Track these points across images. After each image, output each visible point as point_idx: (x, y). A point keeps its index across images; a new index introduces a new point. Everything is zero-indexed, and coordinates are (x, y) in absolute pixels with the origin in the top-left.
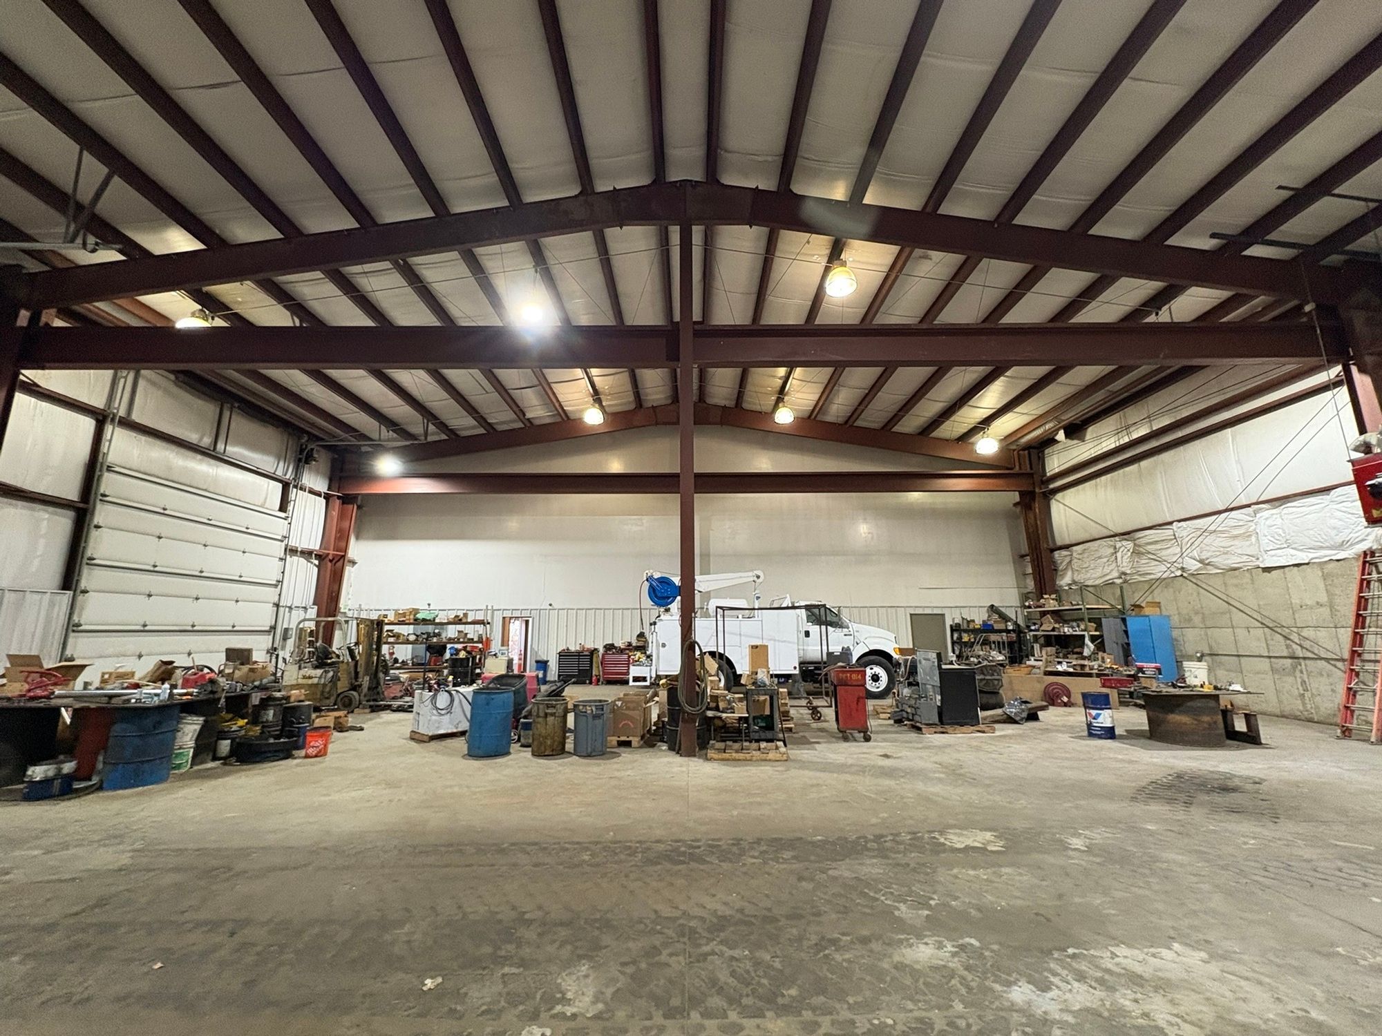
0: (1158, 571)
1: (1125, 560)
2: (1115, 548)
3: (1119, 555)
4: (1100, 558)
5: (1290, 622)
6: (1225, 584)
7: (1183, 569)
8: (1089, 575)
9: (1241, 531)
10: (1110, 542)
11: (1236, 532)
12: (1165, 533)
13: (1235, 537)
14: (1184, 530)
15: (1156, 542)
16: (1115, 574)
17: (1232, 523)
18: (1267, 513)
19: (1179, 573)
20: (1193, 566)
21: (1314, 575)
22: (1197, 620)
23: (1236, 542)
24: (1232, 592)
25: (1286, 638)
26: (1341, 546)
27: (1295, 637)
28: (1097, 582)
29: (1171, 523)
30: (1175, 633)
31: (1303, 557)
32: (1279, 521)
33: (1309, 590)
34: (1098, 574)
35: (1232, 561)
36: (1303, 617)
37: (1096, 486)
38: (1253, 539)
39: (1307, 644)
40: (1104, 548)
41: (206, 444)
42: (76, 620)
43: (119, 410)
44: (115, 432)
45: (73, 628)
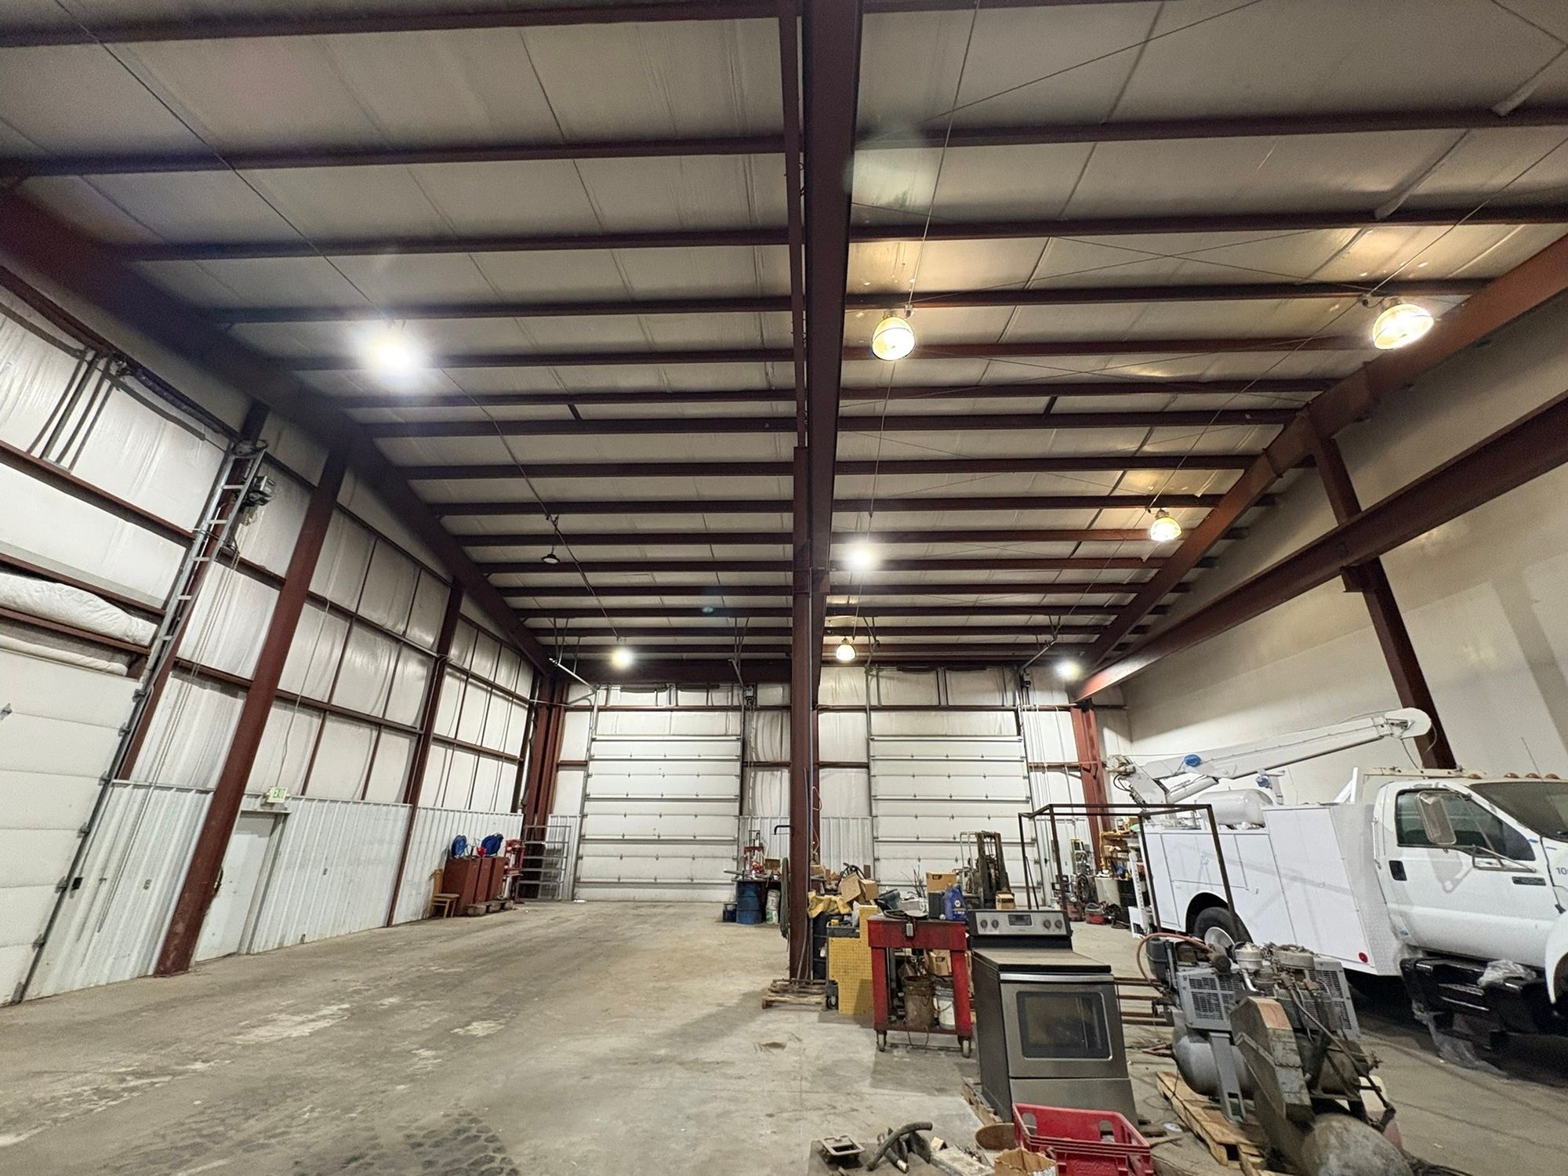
41: (935, 703)
42: (875, 835)
43: (874, 702)
44: (874, 715)
45: (875, 839)
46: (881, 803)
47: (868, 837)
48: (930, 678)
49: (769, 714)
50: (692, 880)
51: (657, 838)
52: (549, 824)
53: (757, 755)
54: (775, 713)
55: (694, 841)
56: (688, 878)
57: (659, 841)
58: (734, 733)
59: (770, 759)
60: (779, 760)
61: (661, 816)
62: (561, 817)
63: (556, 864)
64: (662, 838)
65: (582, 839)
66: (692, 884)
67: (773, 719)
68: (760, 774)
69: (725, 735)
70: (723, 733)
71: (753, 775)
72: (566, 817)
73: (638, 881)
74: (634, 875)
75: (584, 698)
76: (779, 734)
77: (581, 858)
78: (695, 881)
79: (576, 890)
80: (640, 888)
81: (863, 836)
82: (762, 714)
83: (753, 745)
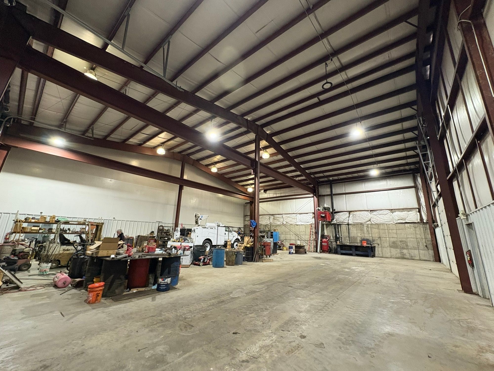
0: (278, 223)
1: (271, 220)
2: (270, 217)
3: (271, 219)
4: (266, 219)
5: (299, 234)
6: (290, 227)
7: (283, 223)
8: (263, 222)
9: (294, 218)
10: (269, 216)
11: (293, 218)
12: (281, 216)
13: (293, 219)
14: (284, 216)
15: (278, 217)
16: (269, 223)
17: (293, 216)
18: (298, 215)
19: (282, 224)
20: (285, 223)
21: (304, 227)
22: (284, 233)
23: (293, 220)
24: (291, 228)
25: (298, 237)
26: (308, 222)
27: (299, 237)
28: (265, 224)
29: (282, 214)
30: (280, 235)
31: (303, 224)
32: (300, 217)
33: (302, 229)
34: (265, 222)
35: (292, 223)
36: (302, 233)
37: (267, 204)
38: (296, 219)
39: (301, 238)
40: (267, 217)
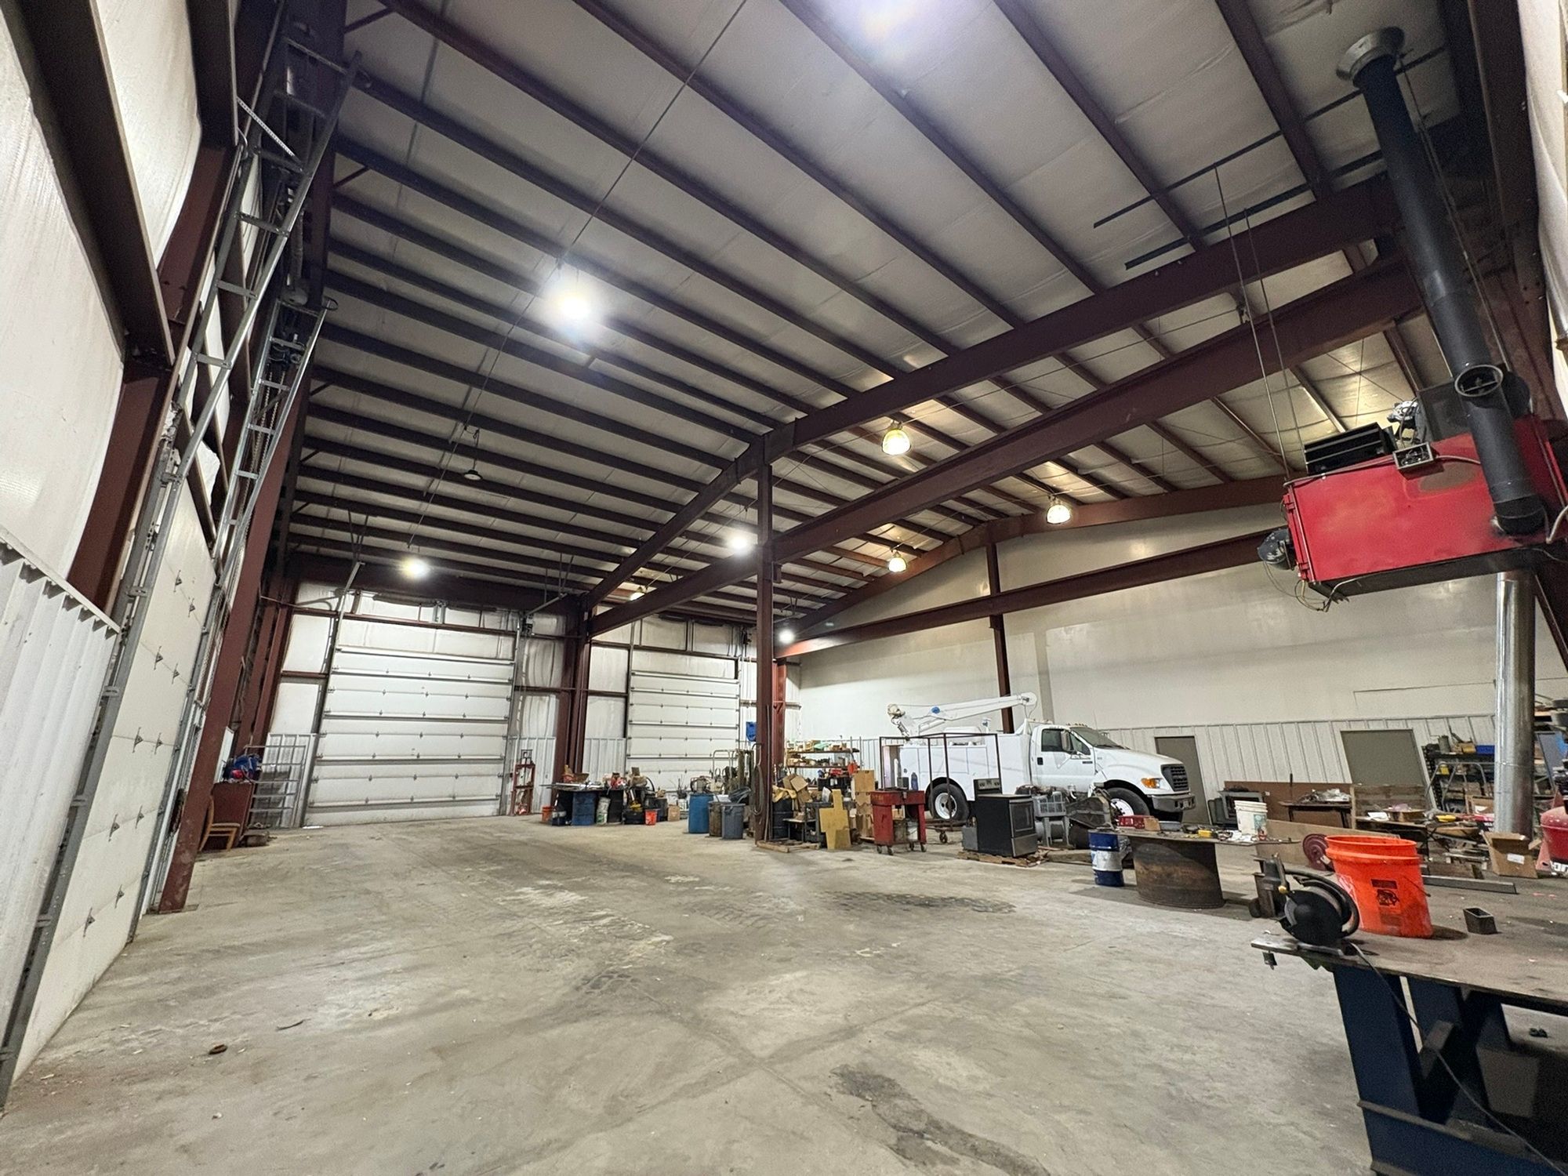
41: (682, 647)
42: (628, 752)
43: (636, 642)
44: (635, 654)
45: (627, 756)
46: (634, 727)
47: (622, 754)
48: (680, 628)
49: (542, 643)
50: (454, 797)
51: (415, 758)
52: (268, 743)
53: (527, 680)
54: (548, 642)
55: (459, 760)
56: (450, 797)
57: (418, 761)
58: (505, 657)
59: (539, 684)
60: (548, 686)
61: (421, 736)
62: (287, 736)
63: (278, 789)
64: (421, 758)
65: (316, 760)
66: (454, 801)
67: (545, 647)
68: (529, 698)
69: (495, 659)
70: (494, 656)
71: (521, 698)
72: (295, 736)
73: (390, 801)
74: (385, 796)
75: (322, 601)
76: (550, 665)
77: (316, 780)
78: (457, 799)
79: (307, 816)
80: (392, 808)
81: (618, 753)
82: (536, 641)
83: (524, 670)
